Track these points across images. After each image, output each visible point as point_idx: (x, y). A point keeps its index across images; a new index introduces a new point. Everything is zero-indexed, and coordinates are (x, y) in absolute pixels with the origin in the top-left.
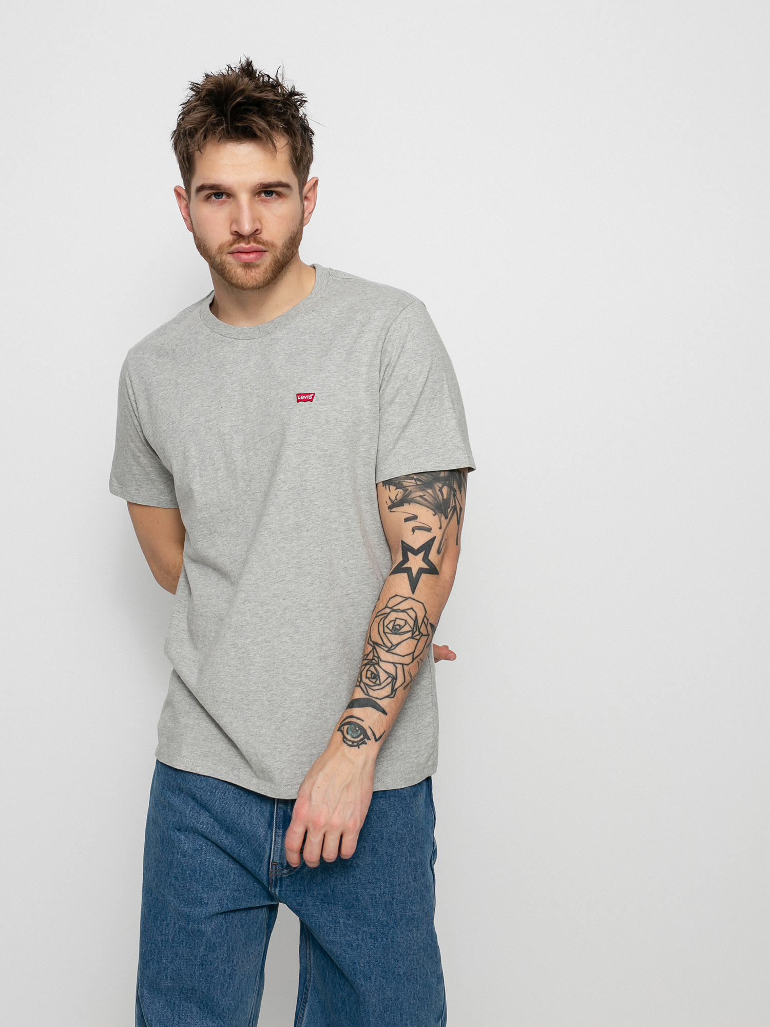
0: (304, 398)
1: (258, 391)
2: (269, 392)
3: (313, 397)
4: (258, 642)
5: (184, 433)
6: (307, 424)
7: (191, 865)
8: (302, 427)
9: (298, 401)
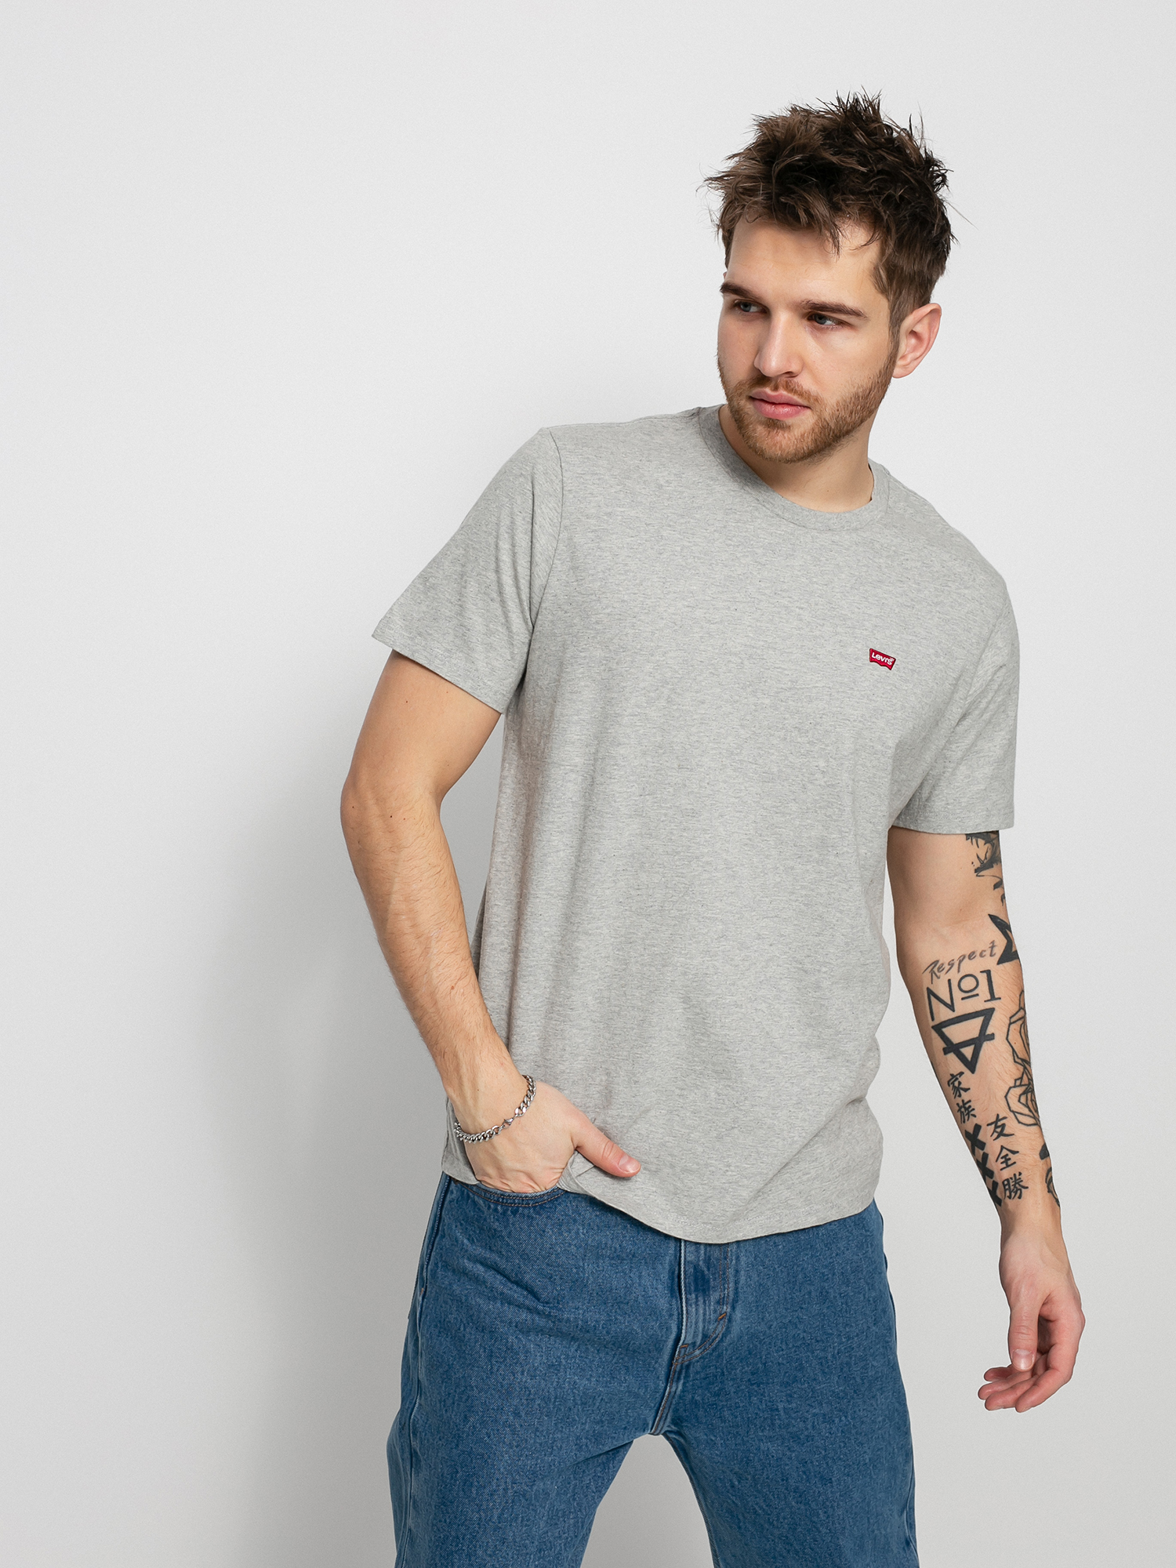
0: (883, 660)
1: (801, 612)
2: (821, 622)
3: (893, 663)
4: (724, 1004)
5: (664, 622)
6: (879, 699)
7: (543, 1390)
8: (871, 700)
9: (872, 660)
